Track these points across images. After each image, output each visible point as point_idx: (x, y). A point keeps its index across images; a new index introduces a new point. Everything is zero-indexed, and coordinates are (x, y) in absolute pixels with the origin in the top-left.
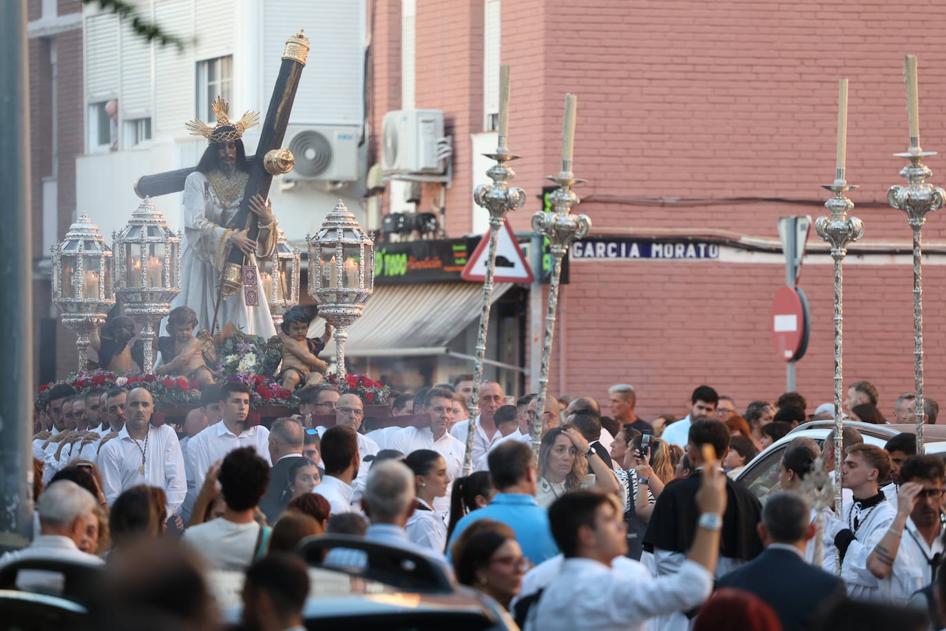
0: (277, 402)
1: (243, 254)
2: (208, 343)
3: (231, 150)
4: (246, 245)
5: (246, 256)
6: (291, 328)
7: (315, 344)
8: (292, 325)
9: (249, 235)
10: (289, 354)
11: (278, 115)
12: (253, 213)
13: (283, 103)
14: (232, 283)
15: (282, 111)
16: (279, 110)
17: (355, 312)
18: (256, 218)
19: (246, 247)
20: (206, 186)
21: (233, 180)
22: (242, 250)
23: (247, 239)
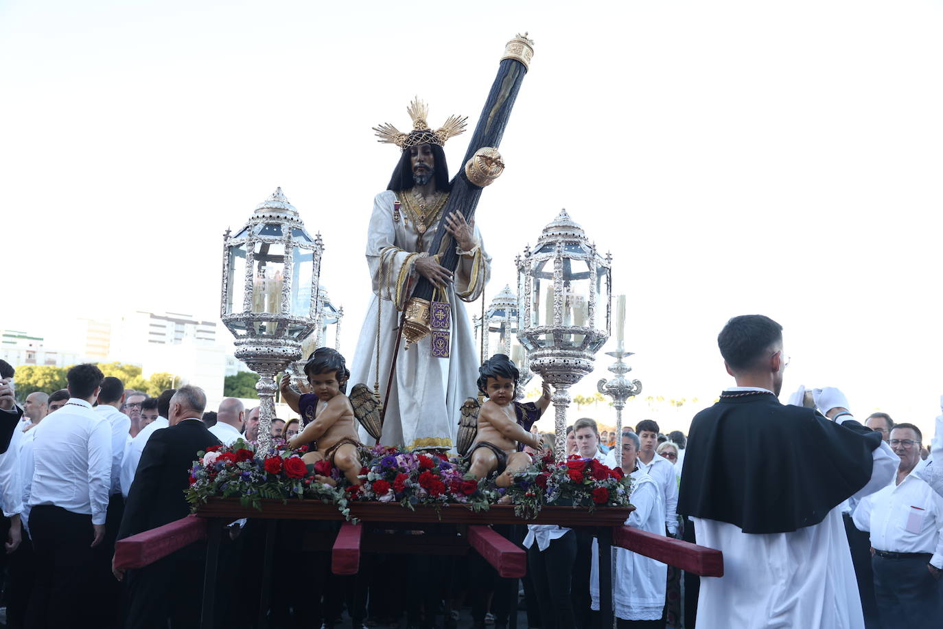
0: (451, 500)
1: (433, 287)
3: (427, 157)
4: (438, 274)
5: (437, 289)
6: (489, 386)
7: (527, 411)
8: (491, 382)
10: (486, 423)
11: (489, 119)
12: (450, 235)
13: (497, 106)
14: (416, 324)
15: (495, 115)
16: (492, 114)
17: (582, 362)
18: (454, 241)
19: (437, 276)
20: (397, 208)
21: (430, 199)
22: (433, 281)
23: (440, 266)
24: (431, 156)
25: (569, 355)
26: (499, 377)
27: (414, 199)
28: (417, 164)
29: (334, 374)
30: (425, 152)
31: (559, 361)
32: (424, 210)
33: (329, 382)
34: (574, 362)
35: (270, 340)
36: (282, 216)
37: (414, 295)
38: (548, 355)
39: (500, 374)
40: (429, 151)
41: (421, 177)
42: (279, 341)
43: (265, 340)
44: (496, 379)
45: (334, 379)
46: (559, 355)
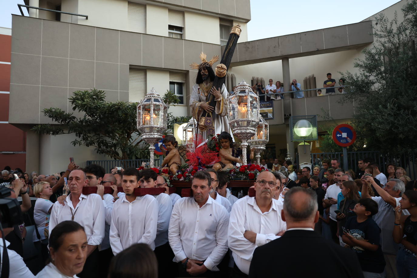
2: (184, 152)
3: (205, 71)
4: (208, 108)
5: (208, 113)
9: (210, 104)
11: (225, 55)
13: (228, 50)
14: (202, 125)
15: (227, 53)
16: (226, 53)
17: (247, 131)
18: (214, 97)
19: (207, 109)
20: (199, 89)
21: (209, 84)
22: (206, 111)
23: (209, 106)
24: (207, 70)
25: (242, 129)
26: (222, 139)
27: (204, 85)
28: (202, 74)
29: (171, 142)
30: (204, 70)
31: (239, 131)
32: (207, 88)
33: (169, 145)
34: (244, 131)
35: (149, 133)
36: (152, 96)
37: (202, 116)
38: (236, 130)
39: (222, 138)
40: (205, 69)
41: (204, 78)
42: (151, 133)
43: (148, 134)
44: (221, 139)
45: (171, 144)
46: (239, 129)
